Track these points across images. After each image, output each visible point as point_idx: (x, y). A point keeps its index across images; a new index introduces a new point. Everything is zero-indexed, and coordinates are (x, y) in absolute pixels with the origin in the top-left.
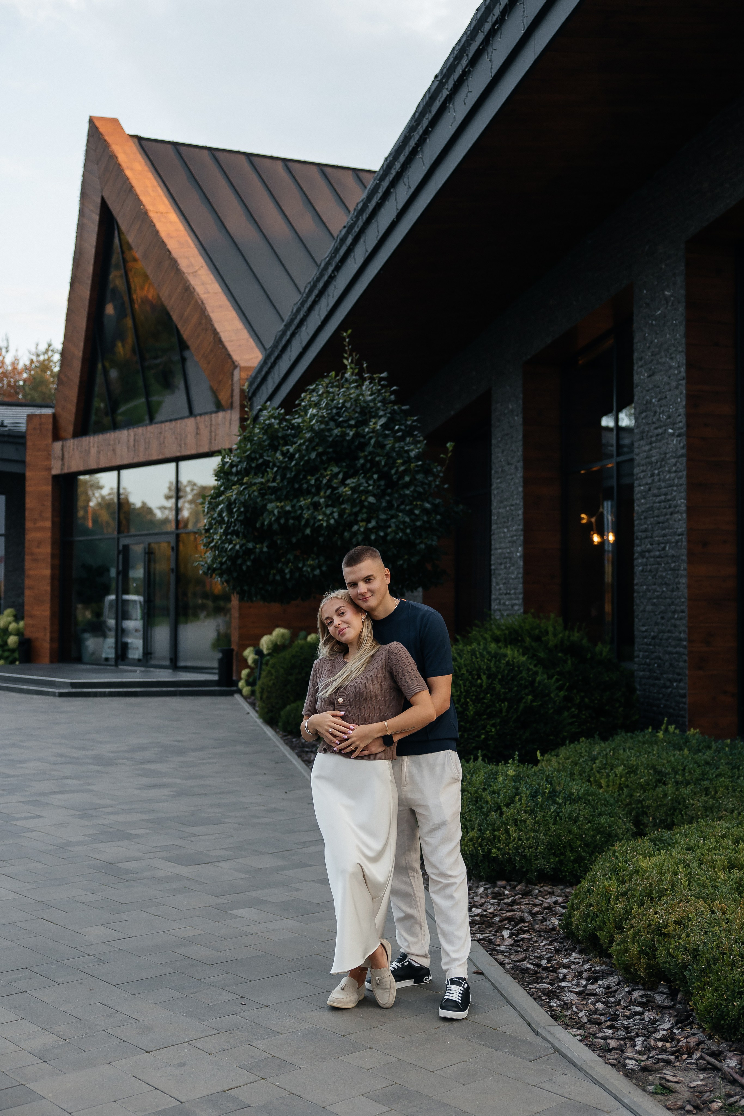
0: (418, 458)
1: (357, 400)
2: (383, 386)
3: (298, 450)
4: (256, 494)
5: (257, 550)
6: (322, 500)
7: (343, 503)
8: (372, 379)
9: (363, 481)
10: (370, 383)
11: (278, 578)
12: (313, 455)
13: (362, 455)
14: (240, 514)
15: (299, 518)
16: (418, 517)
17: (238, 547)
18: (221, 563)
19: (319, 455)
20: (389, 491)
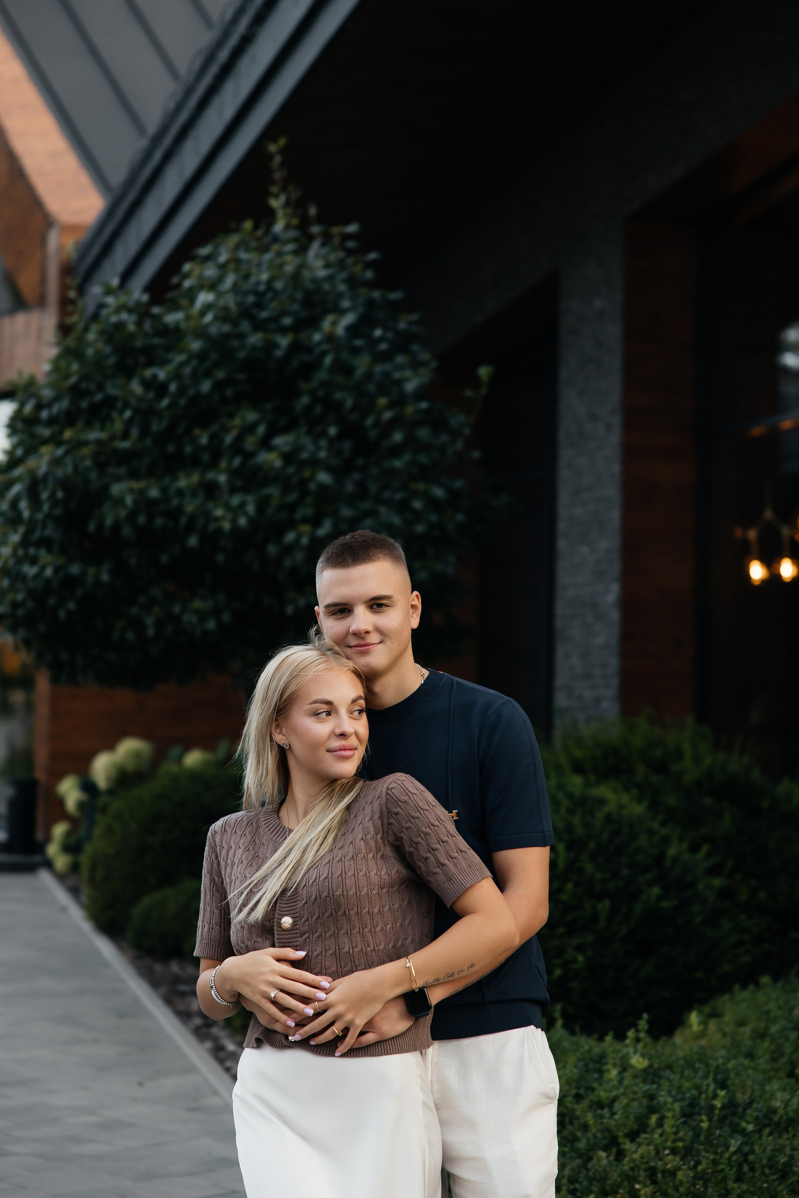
0: (420, 394)
1: (296, 277)
2: (350, 252)
3: (177, 376)
4: (88, 463)
5: (90, 580)
6: (222, 478)
7: (265, 482)
8: (327, 239)
9: (307, 442)
10: (324, 244)
11: (130, 636)
12: (206, 386)
13: (305, 386)
14: (54, 502)
15: (175, 514)
16: (417, 516)
17: (49, 572)
18: (15, 605)
19: (218, 386)
20: (360, 462)
